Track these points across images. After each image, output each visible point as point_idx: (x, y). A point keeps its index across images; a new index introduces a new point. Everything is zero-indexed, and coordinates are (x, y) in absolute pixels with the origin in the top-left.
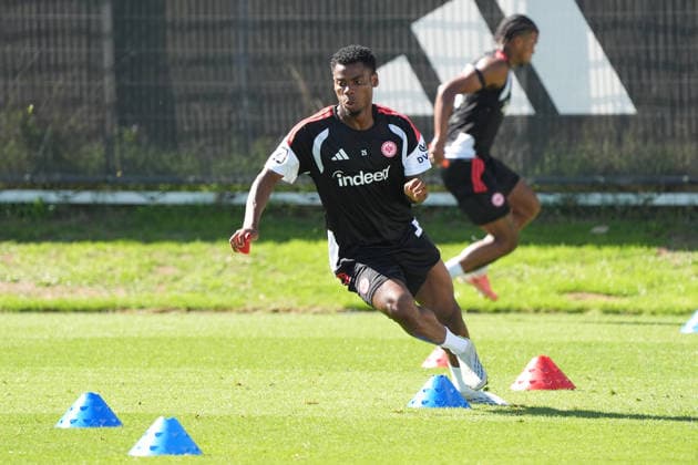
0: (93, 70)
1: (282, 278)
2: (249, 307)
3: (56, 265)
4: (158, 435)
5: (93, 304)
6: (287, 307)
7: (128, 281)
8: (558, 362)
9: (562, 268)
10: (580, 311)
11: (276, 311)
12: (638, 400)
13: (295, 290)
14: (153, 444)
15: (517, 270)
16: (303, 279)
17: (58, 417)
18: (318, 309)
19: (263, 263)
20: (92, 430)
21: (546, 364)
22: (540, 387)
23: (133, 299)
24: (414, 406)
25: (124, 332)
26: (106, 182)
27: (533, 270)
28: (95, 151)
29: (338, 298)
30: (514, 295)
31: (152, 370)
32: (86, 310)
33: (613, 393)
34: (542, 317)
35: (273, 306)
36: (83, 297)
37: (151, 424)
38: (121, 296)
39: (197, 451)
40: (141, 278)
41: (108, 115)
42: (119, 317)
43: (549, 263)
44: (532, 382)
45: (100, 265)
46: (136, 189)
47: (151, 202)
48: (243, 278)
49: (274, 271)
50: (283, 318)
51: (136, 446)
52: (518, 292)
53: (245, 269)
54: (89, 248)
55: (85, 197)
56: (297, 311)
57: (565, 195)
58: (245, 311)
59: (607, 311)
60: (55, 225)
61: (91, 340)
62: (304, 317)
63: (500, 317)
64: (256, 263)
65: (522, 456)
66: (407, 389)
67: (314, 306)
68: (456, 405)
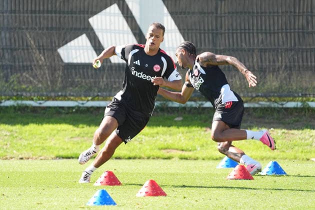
1: (25, 143)
2: (8, 157)
6: (27, 157)
8: (159, 183)
9: (161, 137)
10: (169, 158)
11: (22, 159)
12: (196, 201)
13: (31, 148)
16: (36, 143)
18: (42, 158)
19: (16, 135)
21: (153, 183)
22: (150, 195)
24: (90, 205)
27: (147, 138)
29: (53, 152)
30: (137, 150)
33: (185, 198)
34: (151, 162)
35: (20, 156)
43: (155, 135)
44: (146, 193)
48: (5, 143)
49: (21, 139)
50: (25, 162)
52: (140, 149)
53: (6, 138)
56: (32, 158)
57: (162, 102)
58: (6, 159)
59: (181, 158)
62: (36, 161)
63: (131, 161)
64: (12, 135)
66: (86, 196)
67: (40, 156)
68: (110, 204)
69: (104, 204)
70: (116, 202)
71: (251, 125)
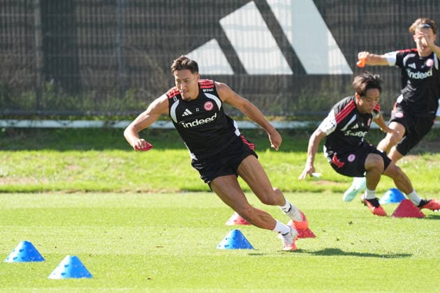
0: (29, 46)
1: (143, 172)
2: (123, 190)
3: (6, 164)
4: (66, 266)
5: (28, 188)
6: (146, 190)
7: (50, 174)
11: (139, 192)
12: (353, 244)
13: (151, 179)
14: (63, 272)
15: (283, 167)
16: (156, 172)
17: (6, 256)
18: (164, 190)
19: (132, 163)
20: (27, 263)
23: (53, 185)
24: (220, 248)
25: (48, 205)
26: (37, 114)
27: (293, 167)
28: (31, 96)
29: (177, 184)
30: (280, 182)
31: (63, 227)
32: (24, 192)
33: (338, 240)
34: (298, 195)
35: (138, 189)
36: (23, 184)
37: (62, 259)
38: (46, 183)
39: (89, 276)
40: (58, 172)
41: (39, 75)
42: (44, 195)
45: (33, 165)
46: (55, 119)
47: (63, 126)
48: (120, 172)
49: (138, 168)
50: (144, 196)
51: (53, 273)
52: (283, 180)
53: (121, 166)
54: (26, 154)
55: (24, 124)
56: (152, 191)
58: (121, 192)
59: (335, 191)
60: (6, 140)
61: (27, 209)
62: (156, 195)
64: (127, 163)
65: (283, 277)
66: (216, 238)
67: (162, 189)
68: (245, 248)
69: (237, 248)
70: (252, 245)
71: (423, 149)
